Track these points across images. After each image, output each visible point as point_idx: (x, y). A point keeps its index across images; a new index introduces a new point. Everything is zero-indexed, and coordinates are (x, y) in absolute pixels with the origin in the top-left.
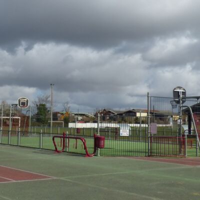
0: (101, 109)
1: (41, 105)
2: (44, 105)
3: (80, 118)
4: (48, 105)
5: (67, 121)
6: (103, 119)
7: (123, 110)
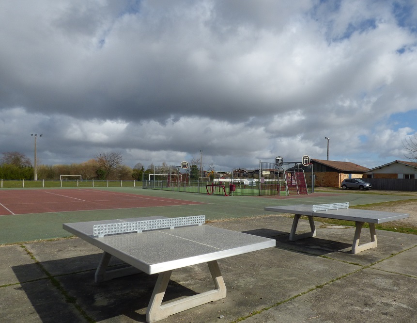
0: (237, 169)
1: (193, 166)
2: (195, 166)
3: (222, 175)
4: (198, 167)
5: (212, 178)
6: (239, 176)
7: (253, 169)
